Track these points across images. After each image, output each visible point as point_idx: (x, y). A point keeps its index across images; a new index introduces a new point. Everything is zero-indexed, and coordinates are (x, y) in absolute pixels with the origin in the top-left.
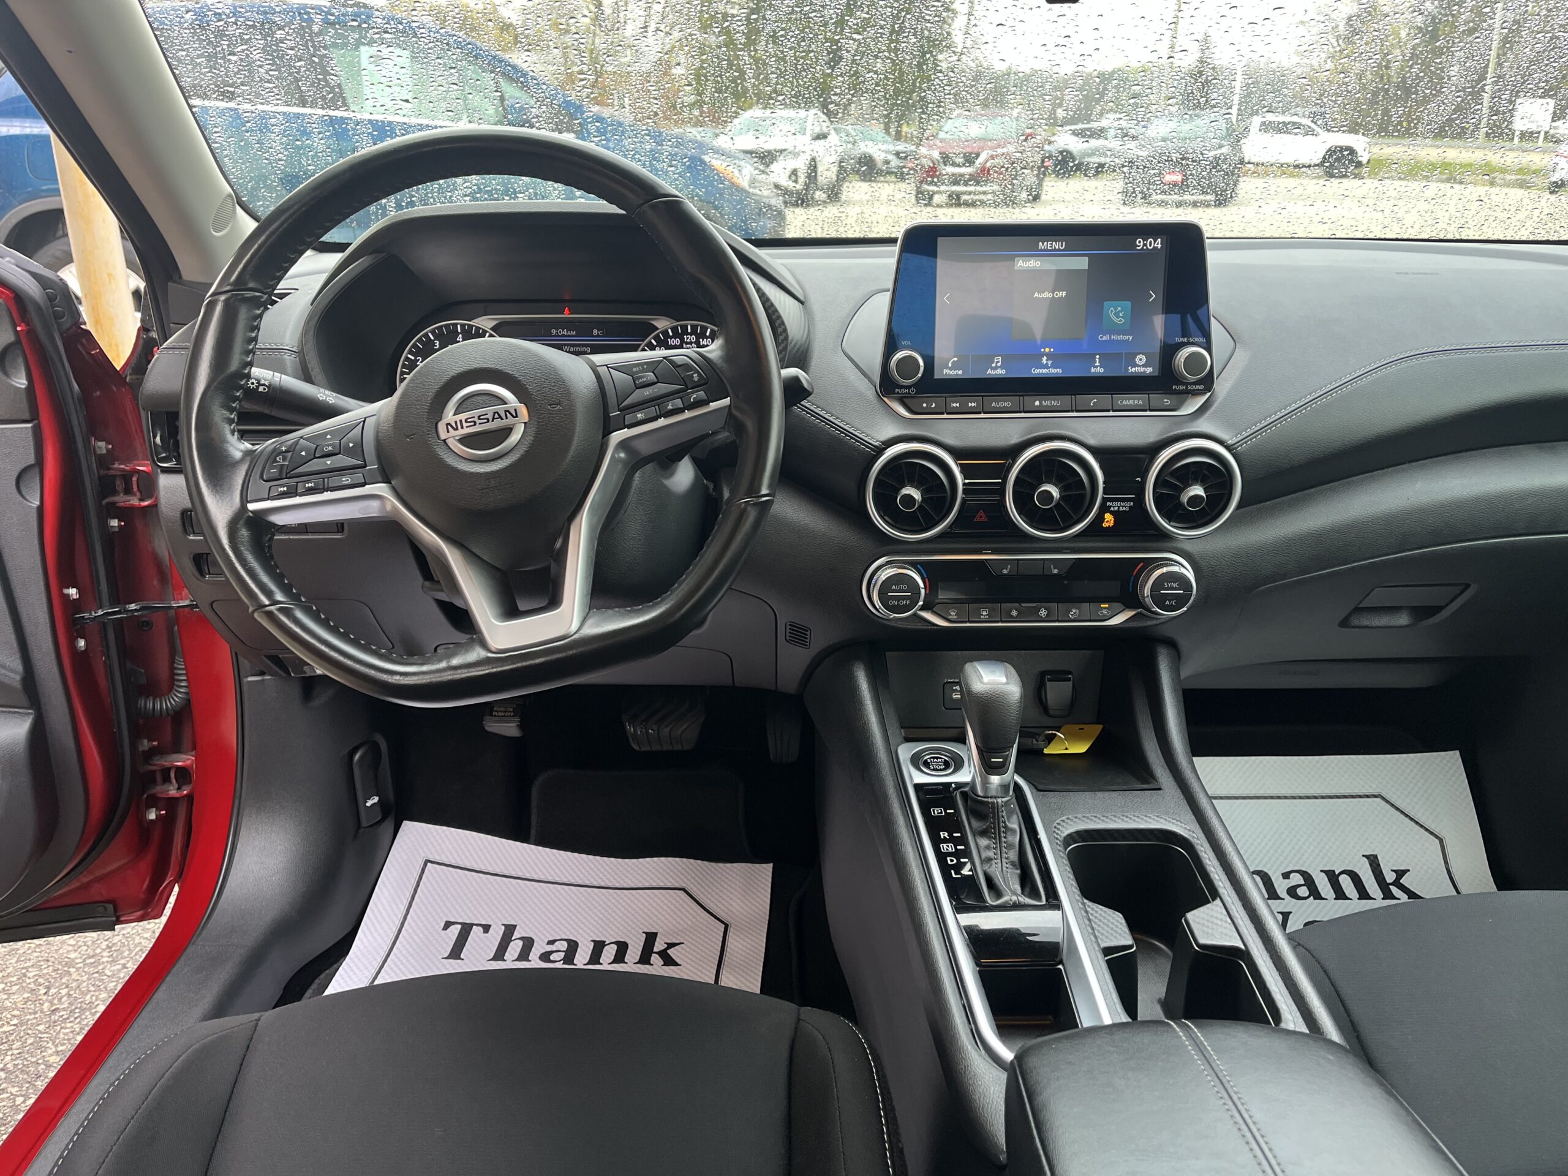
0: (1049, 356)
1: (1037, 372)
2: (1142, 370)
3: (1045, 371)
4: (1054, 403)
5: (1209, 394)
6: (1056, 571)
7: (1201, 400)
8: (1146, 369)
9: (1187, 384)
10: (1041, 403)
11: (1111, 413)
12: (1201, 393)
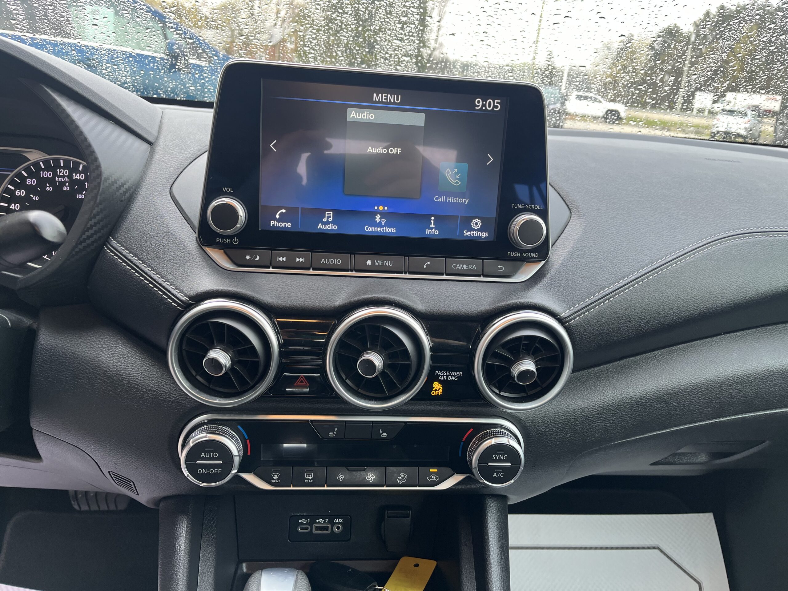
0: (383, 215)
1: (370, 230)
2: (478, 234)
3: (378, 229)
4: (387, 263)
5: (543, 262)
6: (384, 435)
7: (535, 268)
8: (481, 234)
9: (522, 251)
10: (373, 262)
11: (444, 277)
12: (537, 260)
